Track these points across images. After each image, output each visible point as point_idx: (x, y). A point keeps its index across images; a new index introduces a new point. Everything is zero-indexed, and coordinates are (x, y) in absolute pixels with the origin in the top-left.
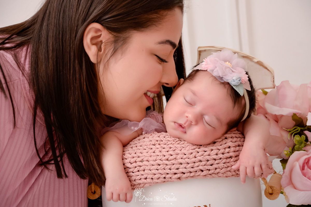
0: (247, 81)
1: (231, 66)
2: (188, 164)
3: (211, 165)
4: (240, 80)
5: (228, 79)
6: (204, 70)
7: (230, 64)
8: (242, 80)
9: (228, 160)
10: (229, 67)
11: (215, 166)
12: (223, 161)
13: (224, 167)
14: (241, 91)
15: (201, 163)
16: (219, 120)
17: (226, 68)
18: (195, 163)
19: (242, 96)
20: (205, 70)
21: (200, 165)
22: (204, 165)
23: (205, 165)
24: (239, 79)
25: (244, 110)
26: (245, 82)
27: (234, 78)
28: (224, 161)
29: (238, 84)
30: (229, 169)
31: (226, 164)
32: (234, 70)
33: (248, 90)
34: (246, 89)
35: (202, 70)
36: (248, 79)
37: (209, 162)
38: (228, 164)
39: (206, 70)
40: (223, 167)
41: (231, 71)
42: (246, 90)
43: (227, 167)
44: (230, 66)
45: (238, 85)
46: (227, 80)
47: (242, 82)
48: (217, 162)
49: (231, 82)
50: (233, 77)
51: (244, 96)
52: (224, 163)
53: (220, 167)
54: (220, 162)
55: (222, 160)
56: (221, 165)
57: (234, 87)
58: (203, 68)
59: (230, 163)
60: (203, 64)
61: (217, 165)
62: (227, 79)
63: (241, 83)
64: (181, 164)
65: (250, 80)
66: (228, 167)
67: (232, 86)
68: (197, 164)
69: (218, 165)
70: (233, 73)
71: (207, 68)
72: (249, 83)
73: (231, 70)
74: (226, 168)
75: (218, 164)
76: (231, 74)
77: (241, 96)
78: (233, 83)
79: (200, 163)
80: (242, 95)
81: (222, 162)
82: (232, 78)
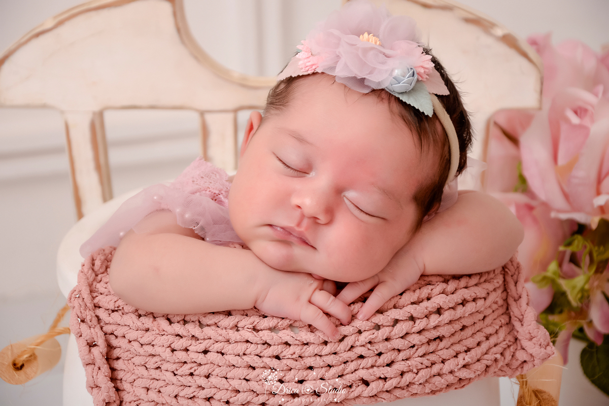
0: (431, 71)
1: (378, 43)
2: (328, 368)
3: (389, 365)
4: (413, 75)
5: (380, 80)
6: (309, 75)
7: (374, 38)
8: (418, 74)
9: (432, 347)
10: (372, 49)
11: (399, 366)
12: (419, 350)
13: (424, 367)
14: (426, 104)
15: (363, 363)
16: (387, 193)
17: (366, 51)
18: (348, 364)
19: (431, 116)
20: (310, 72)
21: (361, 367)
22: (369, 365)
23: (372, 367)
24: (411, 72)
25: (446, 148)
26: (427, 77)
27: (397, 72)
28: (421, 351)
29: (412, 87)
30: (436, 369)
31: (428, 357)
32: (387, 52)
33: (442, 95)
34: (436, 95)
35: (303, 76)
36: (434, 65)
37: (382, 357)
38: (433, 358)
39: (313, 71)
40: (420, 366)
41: (381, 56)
42: (436, 98)
43: (430, 365)
44: (376, 43)
45: (412, 89)
46: (379, 83)
47: (420, 79)
48: (402, 355)
49: (390, 88)
50: (393, 71)
51: (435, 114)
52: (421, 357)
53: (411, 368)
54: (411, 354)
55: (417, 350)
56: (415, 362)
57: (404, 99)
58: (303, 70)
59: (437, 353)
60: (300, 60)
61: (403, 363)
62: (377, 81)
63: (418, 81)
64: (311, 368)
65: (438, 67)
66: (433, 364)
67: (397, 96)
68: (351, 366)
69: (408, 362)
70: (390, 61)
71: (314, 67)
72: (439, 74)
73: (381, 52)
74: (428, 369)
75: (407, 360)
76: (383, 63)
77: (428, 116)
78: (397, 88)
79: (359, 361)
80: (429, 112)
81: (416, 355)
82: (391, 74)
